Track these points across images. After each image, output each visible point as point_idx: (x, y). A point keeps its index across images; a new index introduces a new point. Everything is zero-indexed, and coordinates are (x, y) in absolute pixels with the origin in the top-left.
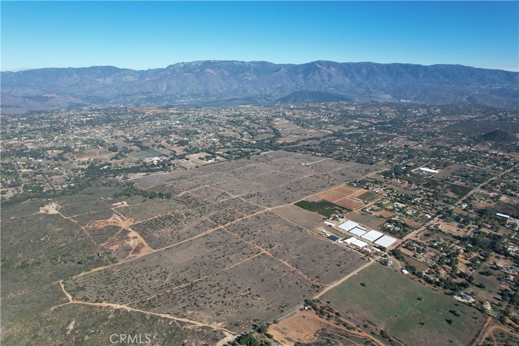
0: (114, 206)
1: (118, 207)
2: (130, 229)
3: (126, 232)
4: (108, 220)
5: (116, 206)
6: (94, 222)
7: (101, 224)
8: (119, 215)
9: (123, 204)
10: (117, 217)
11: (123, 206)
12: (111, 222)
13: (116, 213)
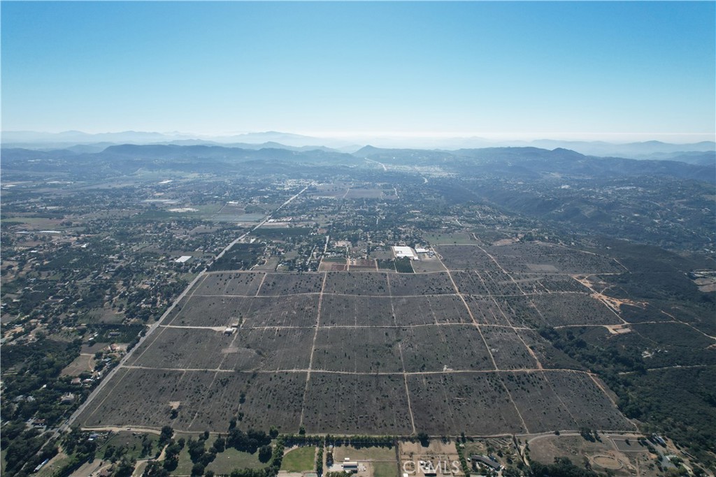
0: (625, 327)
1: (620, 326)
2: (592, 290)
3: (596, 289)
4: (622, 303)
5: (623, 327)
6: (638, 305)
7: (629, 302)
8: (611, 307)
9: (614, 330)
10: (612, 305)
11: (614, 327)
12: (617, 300)
13: (617, 313)
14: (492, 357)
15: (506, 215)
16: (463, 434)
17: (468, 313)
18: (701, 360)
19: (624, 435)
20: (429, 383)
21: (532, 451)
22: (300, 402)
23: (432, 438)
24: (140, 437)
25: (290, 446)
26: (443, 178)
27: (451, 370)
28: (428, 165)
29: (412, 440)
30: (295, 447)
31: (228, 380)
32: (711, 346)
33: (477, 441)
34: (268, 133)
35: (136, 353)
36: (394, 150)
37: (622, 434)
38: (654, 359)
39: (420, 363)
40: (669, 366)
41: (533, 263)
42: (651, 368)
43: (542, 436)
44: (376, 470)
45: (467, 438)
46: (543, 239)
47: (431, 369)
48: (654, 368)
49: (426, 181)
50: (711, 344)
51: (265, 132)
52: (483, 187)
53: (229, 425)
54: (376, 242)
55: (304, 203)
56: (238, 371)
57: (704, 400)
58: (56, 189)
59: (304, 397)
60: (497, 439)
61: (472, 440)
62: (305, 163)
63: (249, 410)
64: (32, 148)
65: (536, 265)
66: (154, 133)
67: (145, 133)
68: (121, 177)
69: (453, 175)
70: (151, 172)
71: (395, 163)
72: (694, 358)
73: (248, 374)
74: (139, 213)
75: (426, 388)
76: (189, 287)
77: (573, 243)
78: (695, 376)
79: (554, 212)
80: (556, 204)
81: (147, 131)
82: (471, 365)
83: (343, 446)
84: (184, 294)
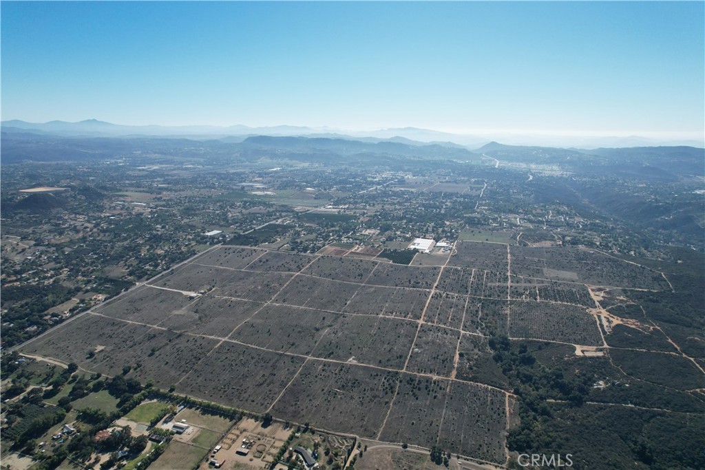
0: (601, 350)
1: (595, 347)
2: (597, 304)
3: (604, 304)
4: (621, 323)
5: (597, 350)
6: (642, 329)
7: (632, 323)
8: (602, 326)
9: (583, 351)
10: (605, 323)
11: (585, 348)
12: (617, 319)
13: (604, 333)
14: (409, 357)
15: (583, 217)
16: (307, 425)
17: (422, 310)
18: (667, 404)
19: (482, 466)
20: (323, 370)
21: (363, 458)
22: (194, 364)
23: (276, 421)
24: (50, 368)
25: (151, 399)
26: (552, 177)
27: (355, 362)
28: (547, 163)
29: (256, 419)
30: (155, 400)
31: (155, 336)
32: (698, 390)
33: (318, 434)
34: (405, 128)
35: (108, 304)
36: (521, 147)
37: (481, 463)
38: (604, 390)
39: (330, 350)
40: (616, 402)
41: (554, 268)
42: (592, 401)
43: (389, 446)
44: (199, 437)
45: (311, 429)
46: (591, 244)
47: (338, 357)
48: (597, 401)
49: (531, 178)
50: (699, 387)
51: (403, 127)
52: (590, 188)
53: (122, 372)
54: (404, 233)
55: (379, 193)
56: (170, 330)
57: (633, 450)
58: (184, 172)
59: (199, 362)
60: (339, 438)
61: (313, 432)
62: (414, 157)
63: (149, 363)
64: (195, 139)
65: (556, 271)
66: (305, 127)
67: (297, 127)
68: (244, 164)
69: (566, 174)
70: (271, 161)
71: (511, 160)
72: (660, 399)
73: (176, 333)
74: (223, 194)
75: (316, 374)
76: (196, 256)
77: (632, 253)
78: (645, 421)
79: (659, 219)
80: (666, 210)
81: (289, 125)
82: (380, 362)
83: (194, 409)
84: (186, 262)
